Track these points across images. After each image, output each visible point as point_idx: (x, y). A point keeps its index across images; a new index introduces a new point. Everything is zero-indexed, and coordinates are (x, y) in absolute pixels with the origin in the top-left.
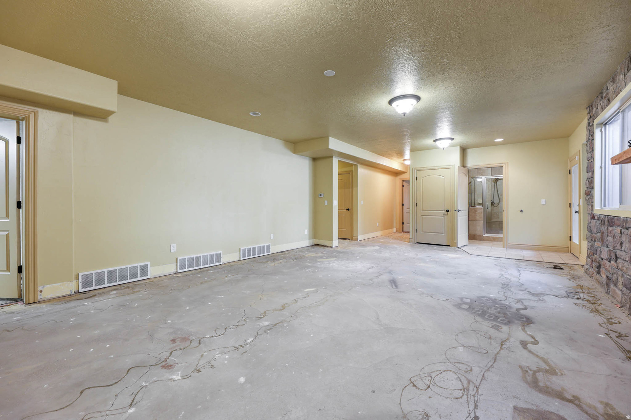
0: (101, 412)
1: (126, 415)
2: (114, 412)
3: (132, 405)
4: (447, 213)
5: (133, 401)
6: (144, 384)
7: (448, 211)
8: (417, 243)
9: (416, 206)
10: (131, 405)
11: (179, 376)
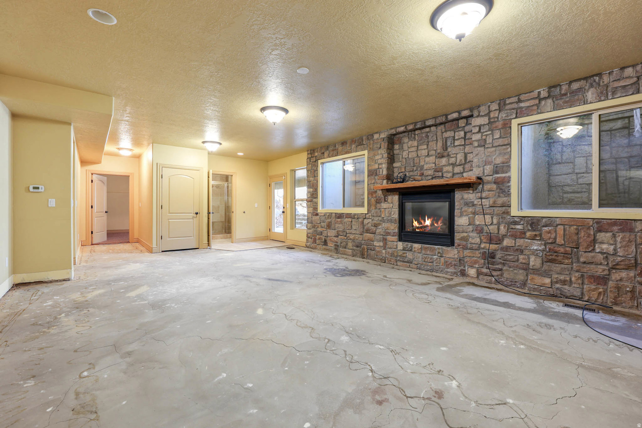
0: (526, 423)
1: (516, 402)
2: (520, 412)
3: (504, 402)
4: (197, 216)
5: (499, 404)
6: (474, 404)
7: (197, 214)
8: (162, 251)
9: (162, 208)
10: (505, 404)
11: (452, 382)
